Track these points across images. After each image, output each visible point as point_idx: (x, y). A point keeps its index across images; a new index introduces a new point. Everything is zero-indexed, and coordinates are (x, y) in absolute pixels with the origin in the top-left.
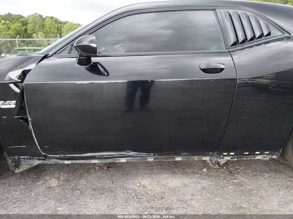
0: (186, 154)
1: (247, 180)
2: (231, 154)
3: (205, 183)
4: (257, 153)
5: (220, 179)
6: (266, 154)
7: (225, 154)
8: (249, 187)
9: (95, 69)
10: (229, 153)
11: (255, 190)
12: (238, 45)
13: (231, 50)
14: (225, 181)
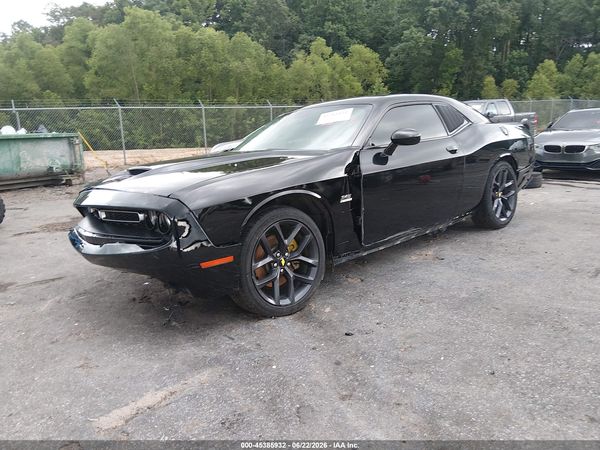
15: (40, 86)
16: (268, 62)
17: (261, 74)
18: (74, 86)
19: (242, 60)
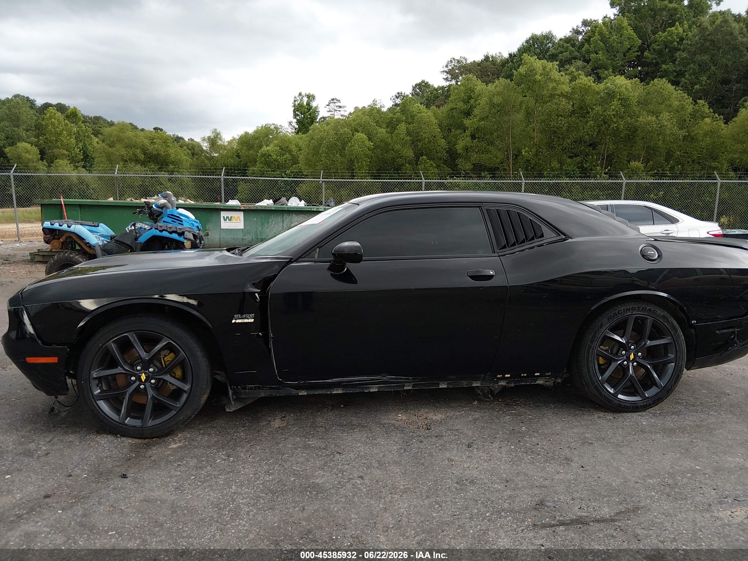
0: (454, 377)
1: (527, 410)
2: (506, 376)
3: (477, 415)
4: (536, 374)
5: (495, 410)
6: (547, 376)
7: (499, 376)
8: (530, 417)
9: (349, 278)
10: (504, 376)
11: (536, 419)
12: (507, 249)
13: (500, 254)
14: (501, 412)
15: (414, 153)
16: (696, 116)
17: (683, 133)
18: (447, 152)
19: (656, 114)
